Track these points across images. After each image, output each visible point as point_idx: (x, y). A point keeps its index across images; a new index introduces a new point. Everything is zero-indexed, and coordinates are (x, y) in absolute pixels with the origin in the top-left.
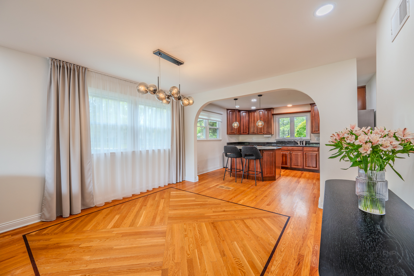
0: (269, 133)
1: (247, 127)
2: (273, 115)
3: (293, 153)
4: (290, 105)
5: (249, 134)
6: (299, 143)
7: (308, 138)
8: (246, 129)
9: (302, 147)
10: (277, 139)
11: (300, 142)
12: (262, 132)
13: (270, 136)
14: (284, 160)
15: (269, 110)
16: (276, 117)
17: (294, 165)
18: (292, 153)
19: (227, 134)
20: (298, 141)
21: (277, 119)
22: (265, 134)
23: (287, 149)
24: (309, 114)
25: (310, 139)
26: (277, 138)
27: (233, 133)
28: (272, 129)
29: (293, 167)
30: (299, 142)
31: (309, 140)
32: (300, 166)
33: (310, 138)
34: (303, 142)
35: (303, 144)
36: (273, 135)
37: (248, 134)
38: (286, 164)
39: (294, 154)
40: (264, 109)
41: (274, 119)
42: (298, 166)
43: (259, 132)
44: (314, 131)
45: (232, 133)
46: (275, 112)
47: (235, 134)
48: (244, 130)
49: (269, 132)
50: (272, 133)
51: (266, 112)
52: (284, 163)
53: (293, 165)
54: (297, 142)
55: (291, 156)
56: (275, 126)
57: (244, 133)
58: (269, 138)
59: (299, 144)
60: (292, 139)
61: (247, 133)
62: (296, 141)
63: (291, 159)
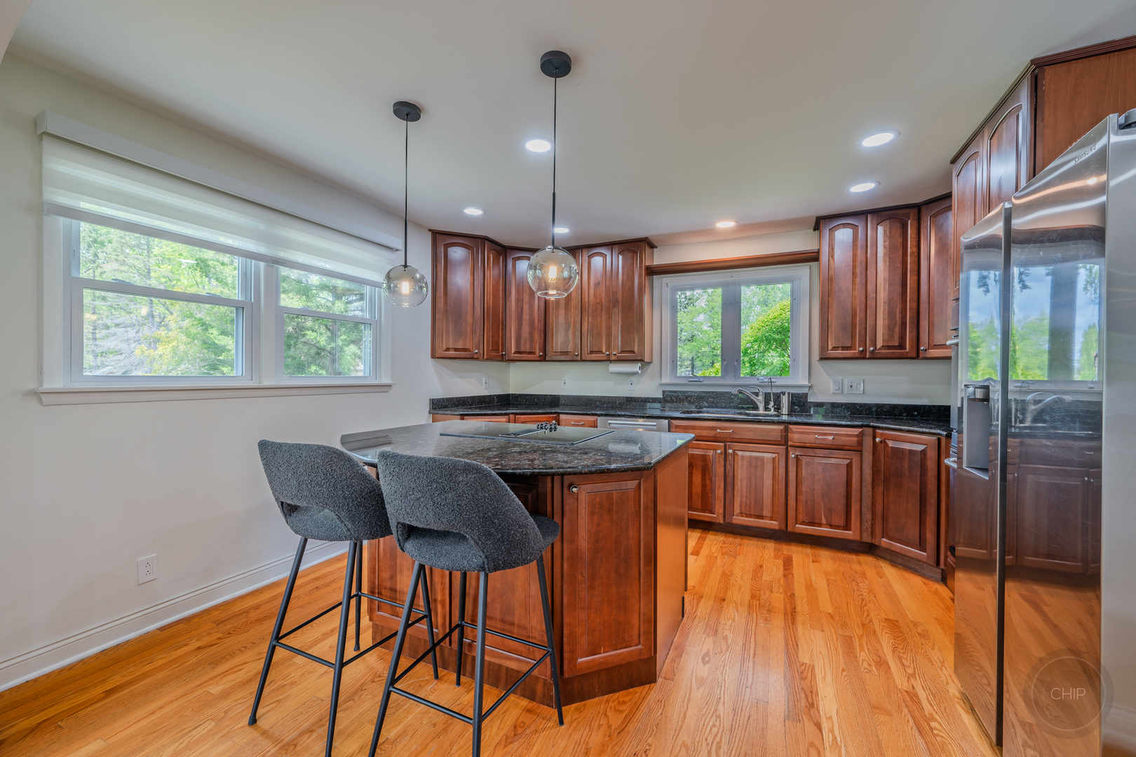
0: (633, 356)
1: (538, 325)
2: (652, 271)
3: (740, 453)
4: (725, 225)
5: (545, 361)
6: (760, 400)
7: (799, 380)
8: (531, 334)
9: (781, 427)
10: (664, 381)
11: (767, 397)
12: (601, 352)
13: (635, 368)
14: (697, 488)
15: (634, 246)
16: (663, 284)
17: (741, 514)
18: (734, 454)
19: (433, 356)
20: (757, 394)
21: (667, 293)
22: (613, 358)
23: (711, 433)
24: (803, 272)
25: (810, 387)
26: (666, 380)
27: (465, 350)
28: (643, 335)
29: (738, 520)
30: (761, 398)
31: (805, 391)
32: (772, 519)
33: (806, 383)
34: (778, 398)
35: (778, 408)
36: (651, 366)
37: (543, 359)
38: (707, 507)
39: (743, 457)
40: (610, 245)
41: (656, 291)
42: (761, 517)
43: (586, 349)
44: (835, 348)
45: (456, 350)
46: (660, 258)
47: (472, 358)
48: (522, 341)
49: (633, 352)
50: (642, 353)
51: (620, 257)
52: (697, 501)
53: (737, 510)
54: (753, 397)
55: (728, 467)
56: (655, 322)
57: (524, 356)
58: (634, 379)
59: (761, 406)
60: (728, 386)
61: (539, 353)
62: (748, 392)
63: (729, 482)
